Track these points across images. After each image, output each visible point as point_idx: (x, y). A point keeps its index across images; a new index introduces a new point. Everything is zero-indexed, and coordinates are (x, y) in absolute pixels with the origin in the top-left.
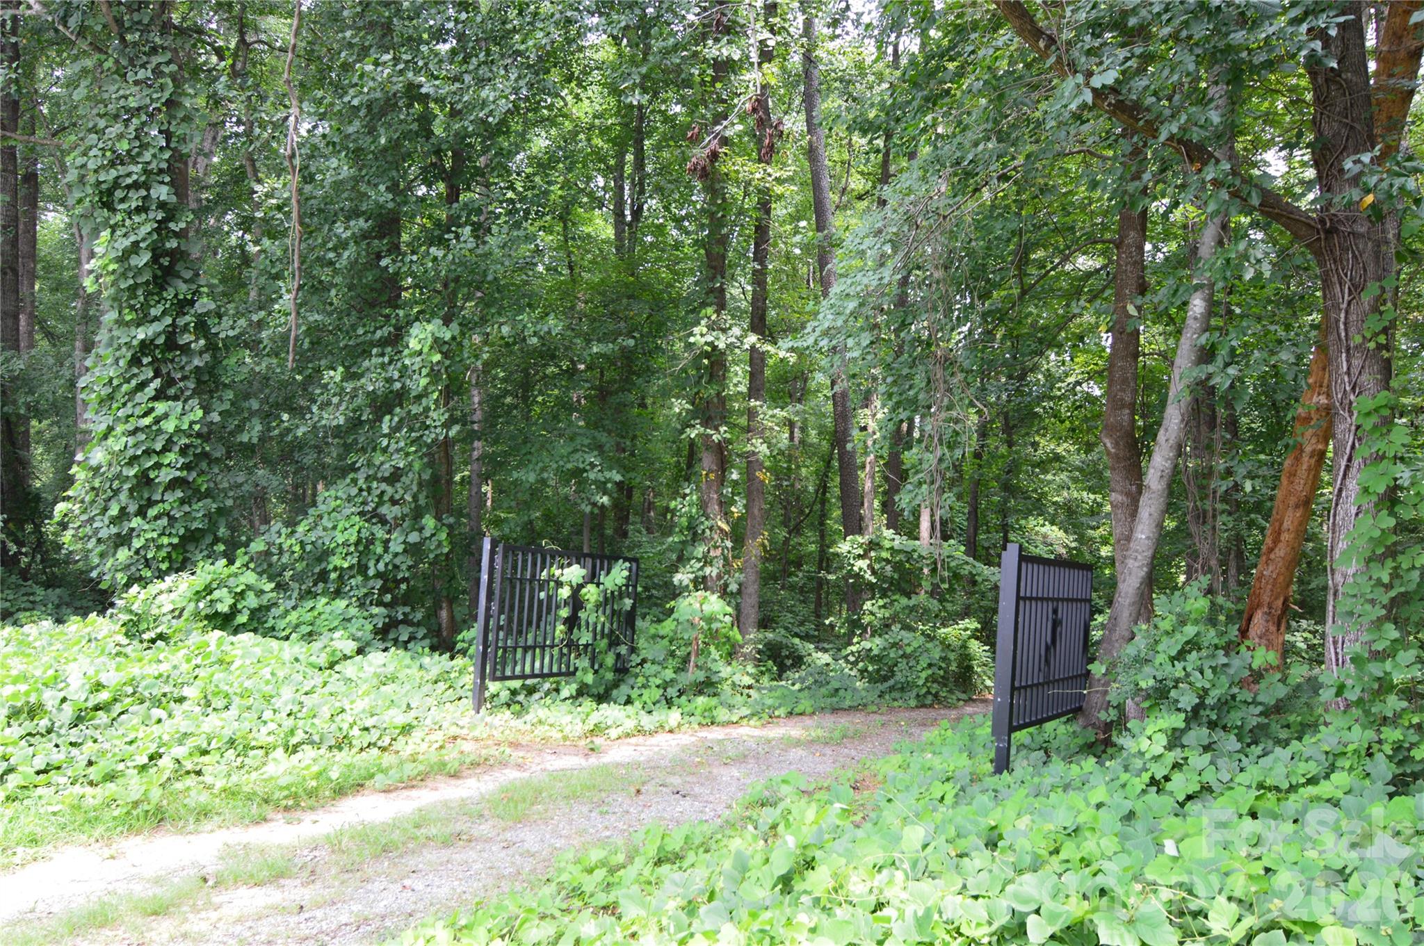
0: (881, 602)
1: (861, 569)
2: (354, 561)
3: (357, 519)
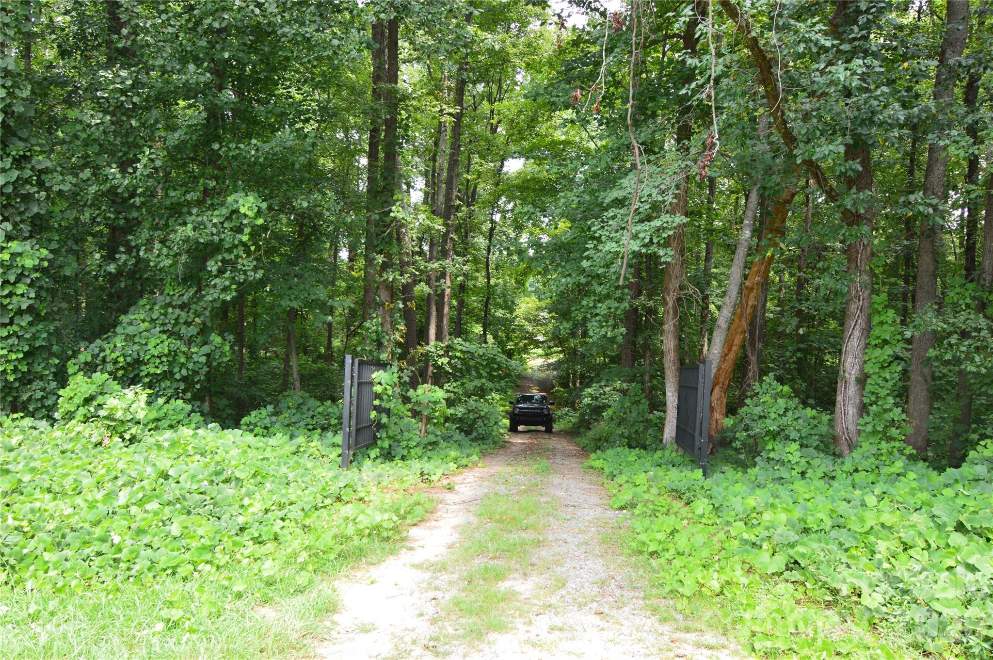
0: (455, 384)
1: (442, 363)
2: (166, 368)
3: (165, 337)
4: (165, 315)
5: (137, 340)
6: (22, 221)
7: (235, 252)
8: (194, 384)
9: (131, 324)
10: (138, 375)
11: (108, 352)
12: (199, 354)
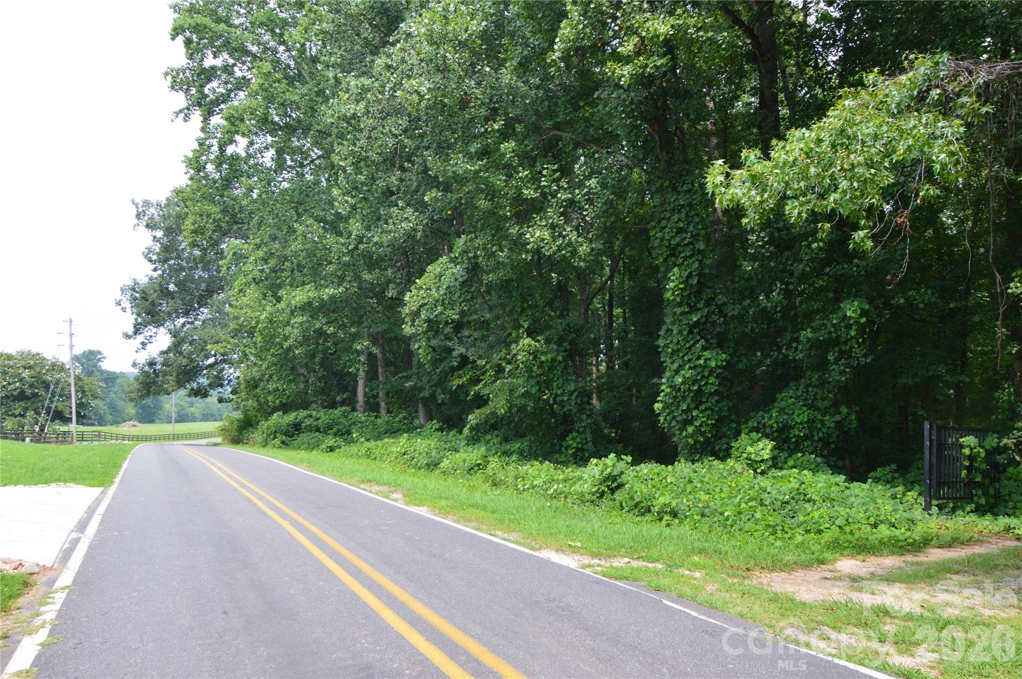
2: (807, 432)
3: (805, 408)
4: (807, 392)
5: (786, 411)
6: (712, 338)
7: (849, 343)
8: (829, 444)
9: (782, 400)
10: (788, 437)
11: (766, 419)
12: (830, 421)
